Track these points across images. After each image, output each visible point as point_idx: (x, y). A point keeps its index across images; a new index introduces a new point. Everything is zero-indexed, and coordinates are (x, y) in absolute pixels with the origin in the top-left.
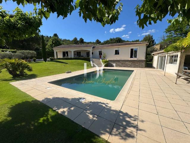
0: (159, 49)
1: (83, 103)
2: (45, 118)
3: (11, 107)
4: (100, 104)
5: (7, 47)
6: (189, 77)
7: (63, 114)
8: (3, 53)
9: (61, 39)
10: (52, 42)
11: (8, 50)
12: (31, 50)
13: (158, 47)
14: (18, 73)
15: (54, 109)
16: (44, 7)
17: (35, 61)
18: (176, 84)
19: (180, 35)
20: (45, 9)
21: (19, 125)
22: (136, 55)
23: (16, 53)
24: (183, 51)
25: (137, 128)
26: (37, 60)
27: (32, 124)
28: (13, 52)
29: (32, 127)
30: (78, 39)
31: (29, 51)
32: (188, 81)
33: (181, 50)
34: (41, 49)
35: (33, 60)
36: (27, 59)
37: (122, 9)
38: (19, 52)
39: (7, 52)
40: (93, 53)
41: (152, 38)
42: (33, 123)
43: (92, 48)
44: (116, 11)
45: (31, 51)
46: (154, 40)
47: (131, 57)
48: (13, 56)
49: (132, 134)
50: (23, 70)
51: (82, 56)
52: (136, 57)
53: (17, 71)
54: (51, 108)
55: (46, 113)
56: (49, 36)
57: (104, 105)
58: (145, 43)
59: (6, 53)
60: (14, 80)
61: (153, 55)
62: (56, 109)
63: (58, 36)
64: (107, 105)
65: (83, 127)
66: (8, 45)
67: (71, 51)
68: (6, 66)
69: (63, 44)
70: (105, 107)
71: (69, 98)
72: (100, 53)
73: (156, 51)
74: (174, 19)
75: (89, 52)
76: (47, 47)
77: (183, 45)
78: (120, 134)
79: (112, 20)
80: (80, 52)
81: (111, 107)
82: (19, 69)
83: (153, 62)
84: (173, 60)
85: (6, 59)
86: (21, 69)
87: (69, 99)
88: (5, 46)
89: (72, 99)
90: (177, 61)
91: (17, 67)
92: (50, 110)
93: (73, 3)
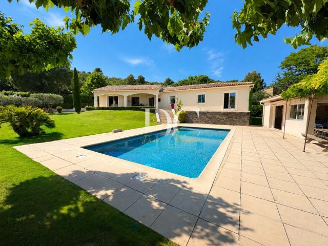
0: (272, 95)
1: (142, 182)
2: (72, 207)
3: (12, 187)
4: (172, 183)
5: (15, 87)
6: (326, 141)
7: (105, 200)
8: (6, 96)
9: (107, 77)
10: (92, 81)
11: (15, 92)
12: (55, 93)
13: (270, 91)
14: (29, 130)
15: (89, 191)
16: (82, 15)
17: (59, 111)
18: (304, 151)
19: (306, 73)
20: (83, 20)
21: (24, 218)
22: (234, 104)
23: (29, 98)
24: (313, 96)
25: (239, 225)
26: (63, 110)
27: (47, 218)
28: (23, 96)
29: (48, 223)
30: (136, 78)
31: (50, 94)
32: (324, 147)
33: (310, 94)
34: (72, 91)
35: (56, 110)
36: (47, 108)
37: (208, 22)
38: (33, 97)
39: (13, 96)
40: (159, 100)
41: (260, 77)
42: (49, 215)
43: (158, 90)
44: (199, 25)
45: (55, 96)
46: (263, 80)
47: (226, 106)
48: (24, 102)
49: (230, 237)
50: (38, 125)
51: (141, 105)
52: (233, 107)
53: (28, 127)
54: (85, 190)
55: (74, 198)
56: (86, 72)
57: (179, 186)
58: (249, 84)
59: (11, 96)
60: (22, 143)
61: (262, 103)
62: (93, 190)
63: (101, 72)
64: (185, 185)
65: (140, 224)
66: (16, 85)
67: (123, 96)
68: (10, 119)
69: (110, 85)
70: (180, 188)
71: (117, 173)
72: (172, 100)
73: (267, 97)
74: (295, 38)
75: (153, 98)
76: (82, 88)
77: (313, 85)
78: (207, 235)
79: (192, 41)
80: (138, 98)
81: (191, 188)
82: (32, 124)
83: (262, 116)
84: (296, 113)
85: (10, 107)
86: (35, 123)
87: (118, 175)
88: (12, 86)
89: (123, 175)
90: (303, 114)
91: (28, 120)
92: (83, 193)
93: (128, 12)
